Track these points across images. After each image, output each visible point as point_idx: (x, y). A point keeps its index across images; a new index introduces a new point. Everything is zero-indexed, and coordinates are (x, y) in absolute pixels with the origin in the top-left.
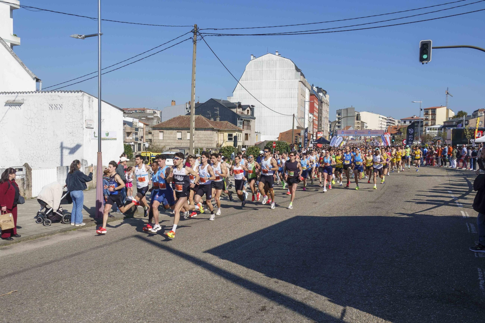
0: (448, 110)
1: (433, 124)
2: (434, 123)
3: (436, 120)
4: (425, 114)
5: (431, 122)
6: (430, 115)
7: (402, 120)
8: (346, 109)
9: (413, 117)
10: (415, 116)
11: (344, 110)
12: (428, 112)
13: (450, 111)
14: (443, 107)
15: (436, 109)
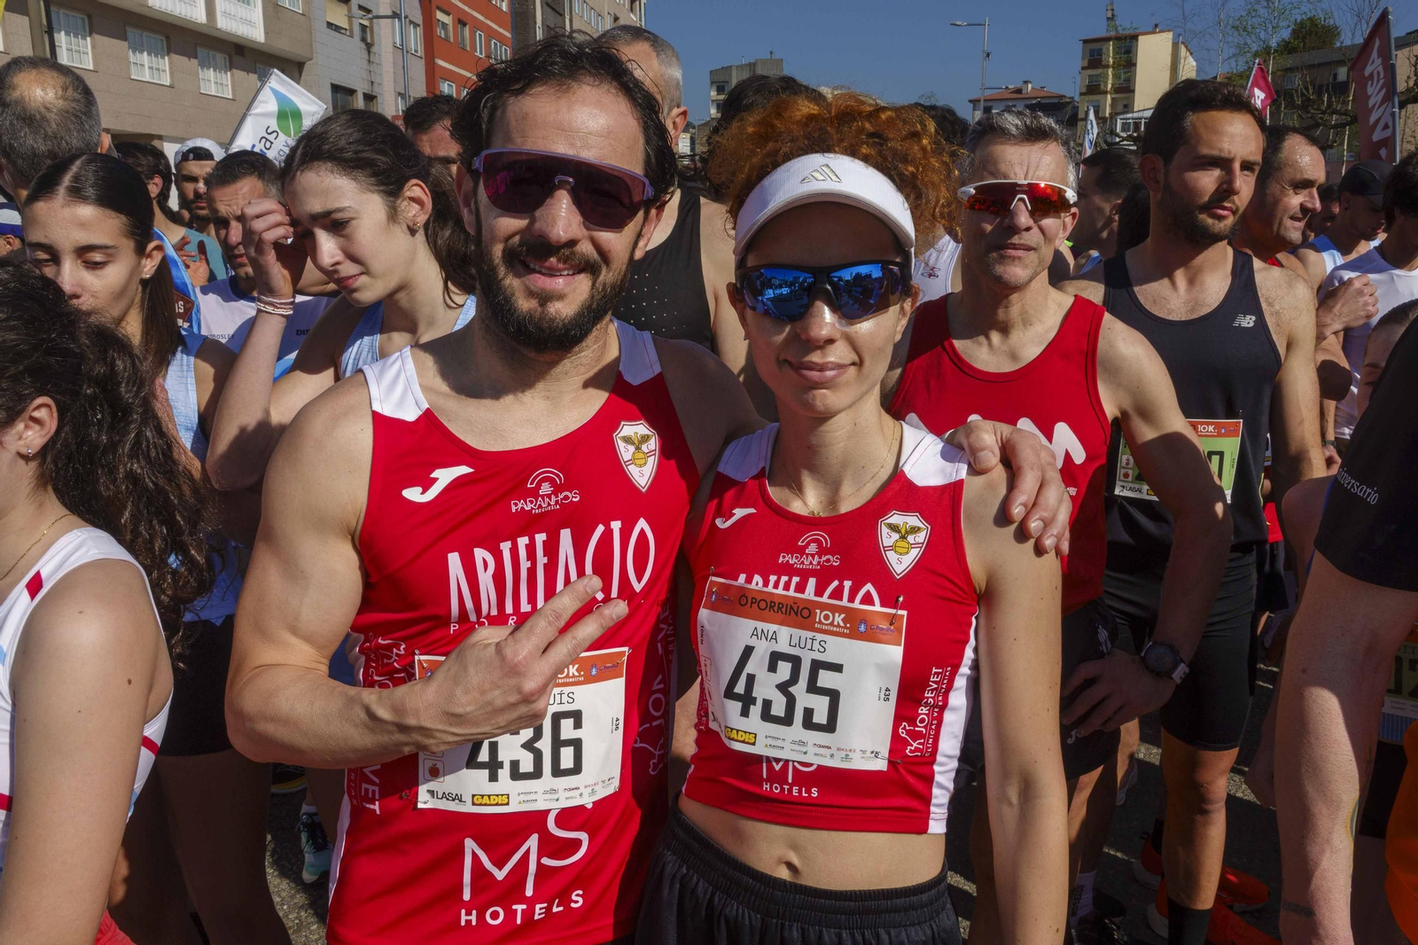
0: (1175, 46)
1: (1120, 108)
2: (1126, 106)
3: (1133, 91)
4: (1086, 65)
5: (1113, 99)
6: (1110, 71)
7: (974, 102)
8: (750, 64)
9: (1019, 91)
10: (1030, 85)
11: (737, 67)
12: (1100, 52)
13: (1183, 50)
14: (1160, 32)
15: (1135, 38)
